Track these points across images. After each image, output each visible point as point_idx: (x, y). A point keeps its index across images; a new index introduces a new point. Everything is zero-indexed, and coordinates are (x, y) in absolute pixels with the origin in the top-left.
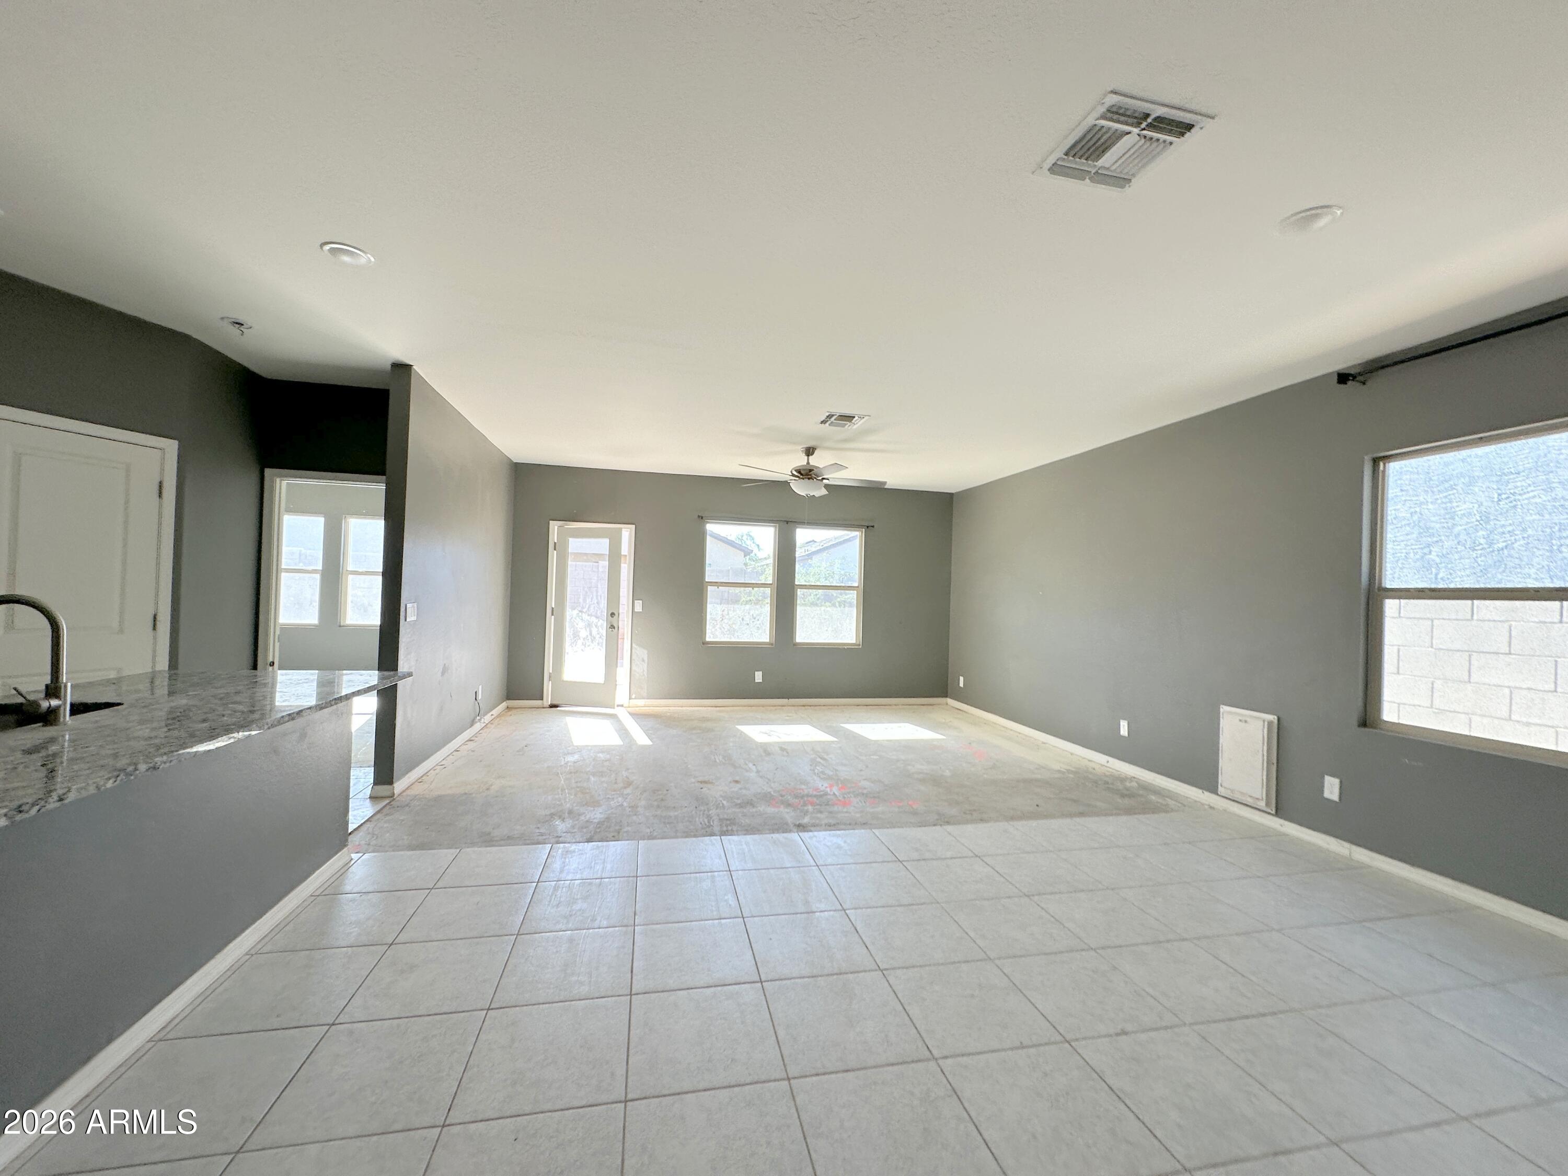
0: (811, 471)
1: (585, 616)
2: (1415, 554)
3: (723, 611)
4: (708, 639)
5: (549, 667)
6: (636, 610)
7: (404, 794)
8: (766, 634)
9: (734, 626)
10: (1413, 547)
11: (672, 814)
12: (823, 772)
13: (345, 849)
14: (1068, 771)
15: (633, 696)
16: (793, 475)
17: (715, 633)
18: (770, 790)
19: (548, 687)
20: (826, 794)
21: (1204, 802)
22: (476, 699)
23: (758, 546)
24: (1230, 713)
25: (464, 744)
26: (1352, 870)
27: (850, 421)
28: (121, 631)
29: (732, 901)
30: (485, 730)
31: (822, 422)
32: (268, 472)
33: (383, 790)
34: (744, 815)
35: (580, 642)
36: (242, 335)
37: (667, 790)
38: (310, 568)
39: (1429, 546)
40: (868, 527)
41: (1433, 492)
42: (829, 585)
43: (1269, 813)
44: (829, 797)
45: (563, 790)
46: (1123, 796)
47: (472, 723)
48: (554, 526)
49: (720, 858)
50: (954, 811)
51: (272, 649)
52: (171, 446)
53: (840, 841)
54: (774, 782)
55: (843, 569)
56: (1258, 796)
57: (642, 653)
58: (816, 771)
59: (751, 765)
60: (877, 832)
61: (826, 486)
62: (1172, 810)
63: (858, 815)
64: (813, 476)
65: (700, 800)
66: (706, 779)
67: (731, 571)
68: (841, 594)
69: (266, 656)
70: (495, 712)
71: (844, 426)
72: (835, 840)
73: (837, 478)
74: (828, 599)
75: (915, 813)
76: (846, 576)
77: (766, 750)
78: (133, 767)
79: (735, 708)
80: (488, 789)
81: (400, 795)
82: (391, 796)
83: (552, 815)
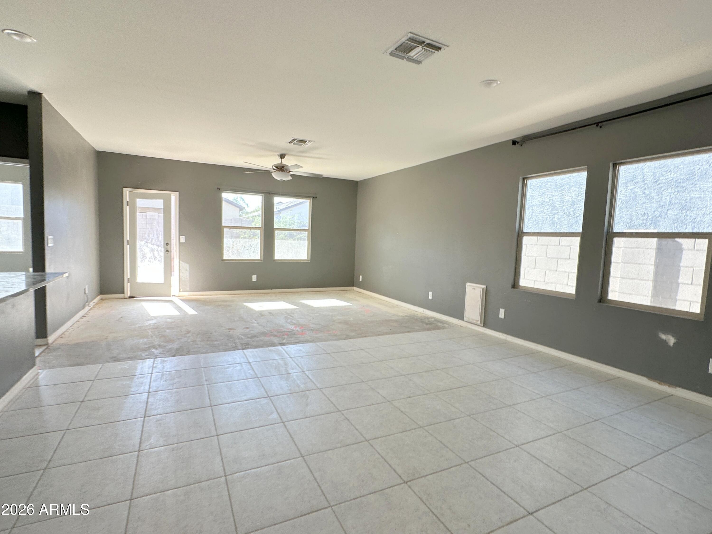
0: (283, 167)
1: (149, 245)
2: (550, 218)
3: (233, 242)
4: (224, 258)
5: (127, 275)
6: (181, 242)
7: (54, 343)
8: (258, 255)
9: (240, 251)
10: (549, 215)
11: (215, 343)
12: (291, 322)
13: (34, 368)
14: (406, 316)
15: (181, 290)
16: (274, 169)
17: (228, 255)
18: (265, 330)
19: (127, 287)
20: (294, 330)
21: (459, 324)
22: (85, 293)
23: (247, 204)
24: (470, 286)
25: (80, 318)
26: (505, 343)
27: (304, 143)
29: (252, 372)
30: (92, 311)
31: (289, 142)
33: (41, 341)
34: (253, 341)
35: (147, 260)
37: (211, 333)
39: (555, 214)
40: (313, 198)
41: (557, 191)
42: (292, 228)
43: (481, 326)
44: (295, 332)
45: (152, 337)
46: (427, 324)
47: (84, 307)
48: (127, 192)
49: (244, 358)
50: (353, 334)
53: (301, 348)
54: (267, 327)
55: (300, 220)
56: (478, 320)
57: (186, 266)
58: (288, 322)
59: (254, 321)
60: (318, 343)
61: (292, 175)
62: (446, 328)
63: (309, 338)
64: (285, 170)
65: (230, 337)
66: (231, 328)
67: (233, 219)
68: (299, 234)
70: (95, 301)
71: (301, 145)
72: (298, 348)
73: (296, 172)
74: (292, 237)
75: (336, 335)
76: (301, 223)
77: (261, 314)
79: (241, 295)
80: (106, 338)
81: (52, 344)
82: (47, 344)
83: (149, 347)
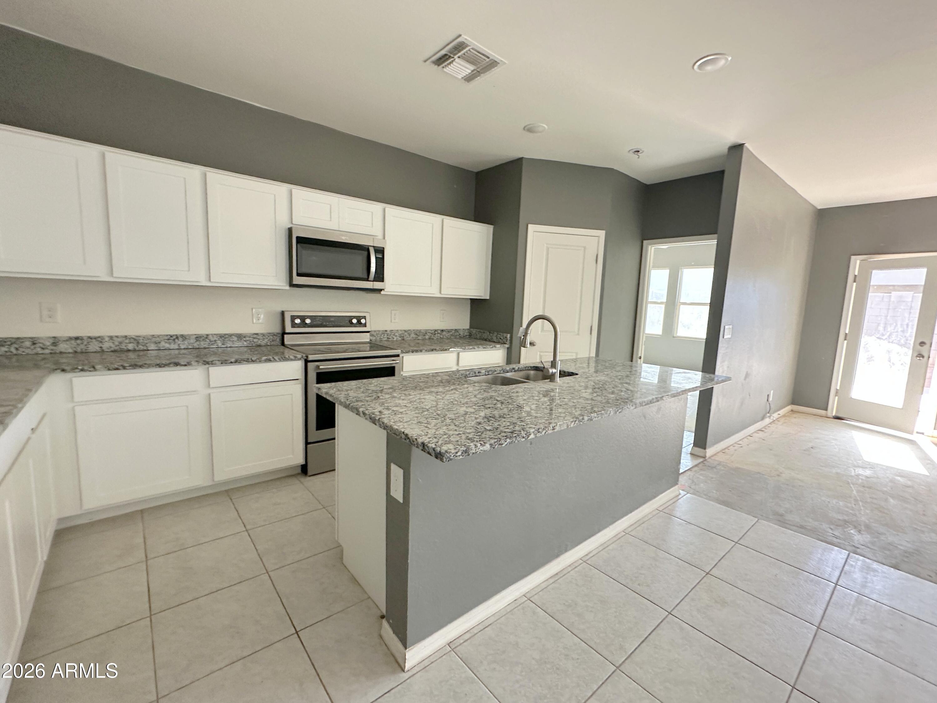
1: (884, 343)
5: (837, 383)
7: (713, 458)
13: (676, 487)
19: (834, 400)
22: (768, 400)
25: (755, 432)
28: (578, 334)
30: (773, 425)
32: (645, 242)
33: (698, 451)
36: (639, 158)
38: (659, 301)
45: (856, 501)
47: (763, 418)
48: (856, 261)
51: (641, 350)
52: (602, 234)
69: (637, 354)
70: (782, 412)
78: (582, 417)
80: (778, 475)
81: (710, 458)
82: (704, 457)
83: (846, 521)
